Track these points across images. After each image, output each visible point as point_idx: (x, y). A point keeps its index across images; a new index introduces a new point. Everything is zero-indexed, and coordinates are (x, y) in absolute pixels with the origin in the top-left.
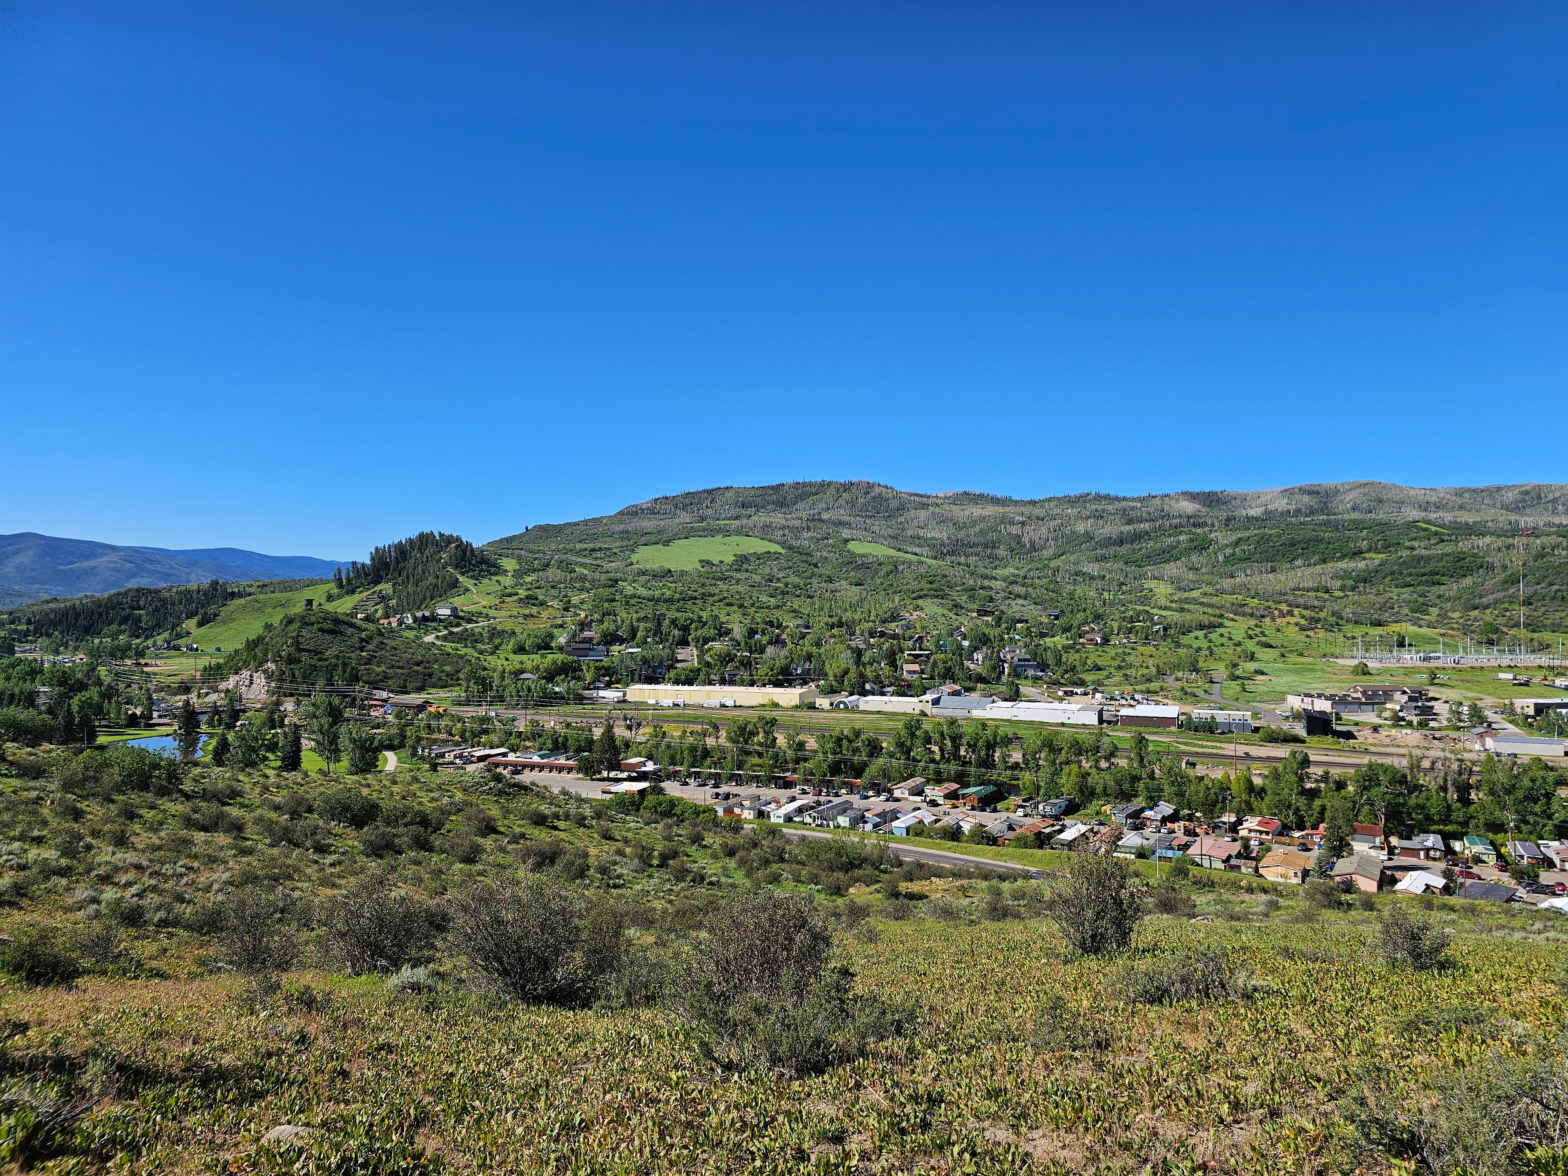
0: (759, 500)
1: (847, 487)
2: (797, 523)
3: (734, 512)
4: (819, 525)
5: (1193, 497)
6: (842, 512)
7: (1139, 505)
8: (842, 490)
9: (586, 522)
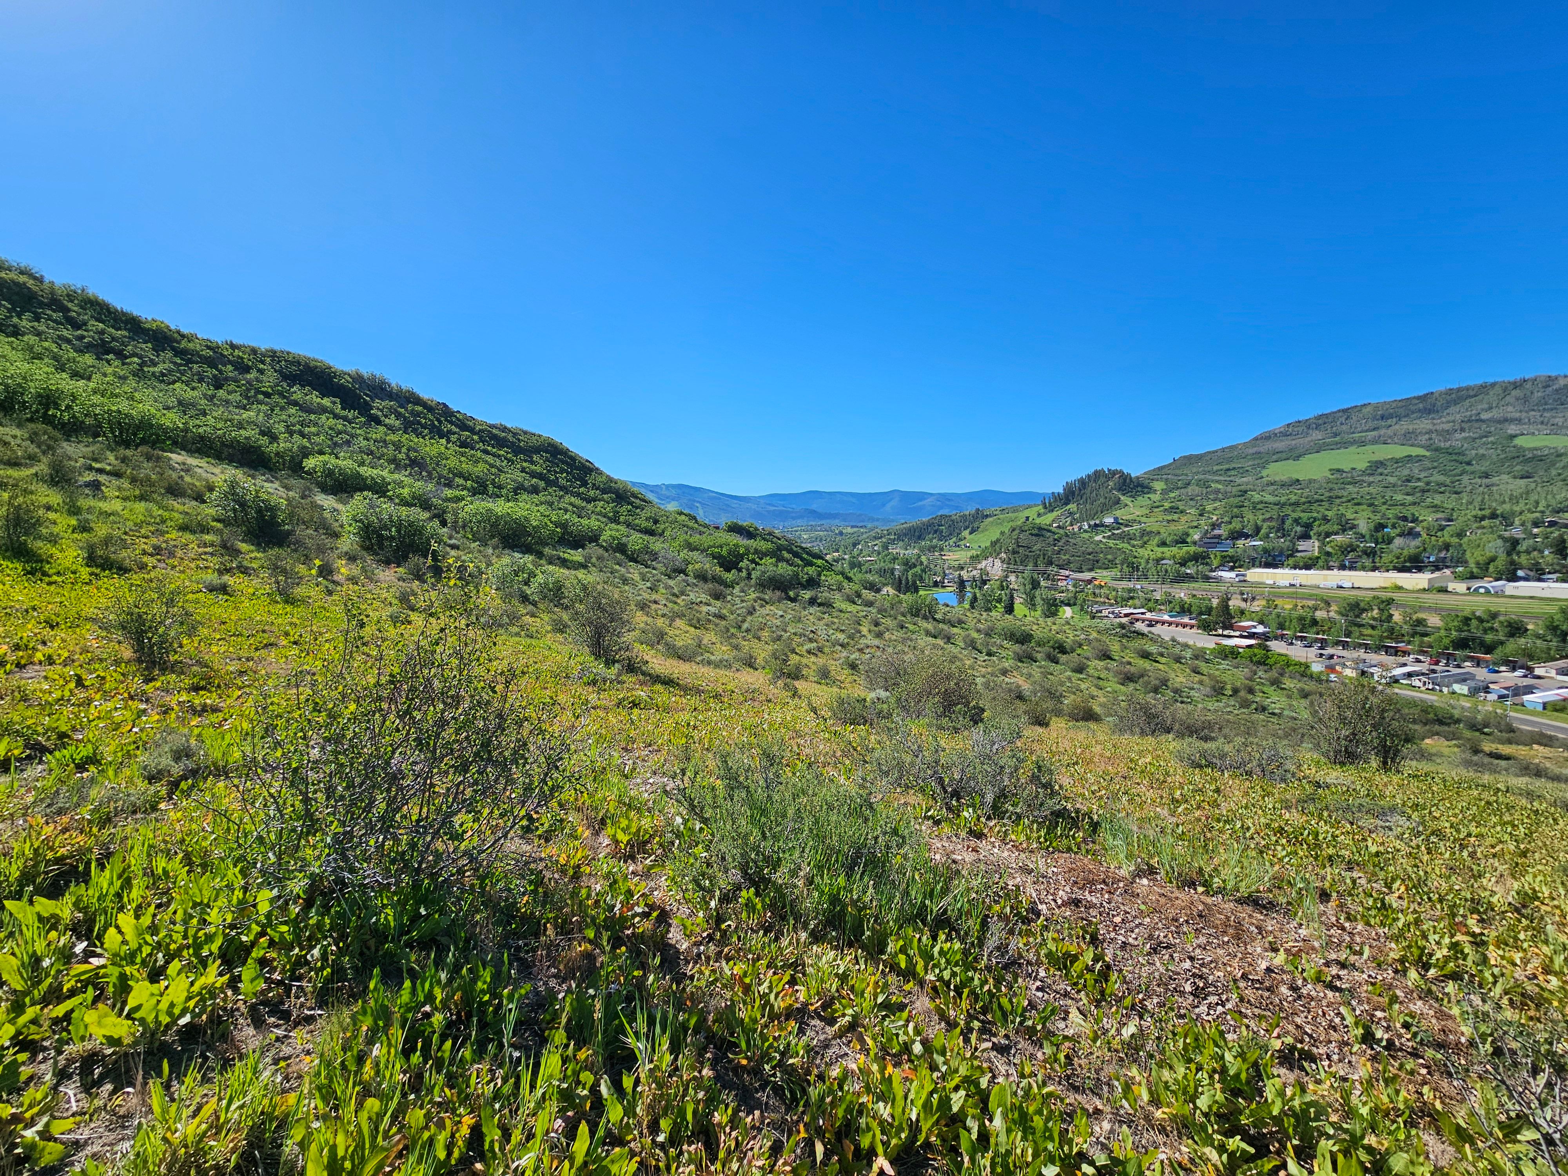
0: (1402, 411)
1: (1516, 385)
2: (1447, 427)
3: (1371, 424)
4: (1477, 425)
6: (1510, 409)
8: (1511, 388)
9: (1223, 450)
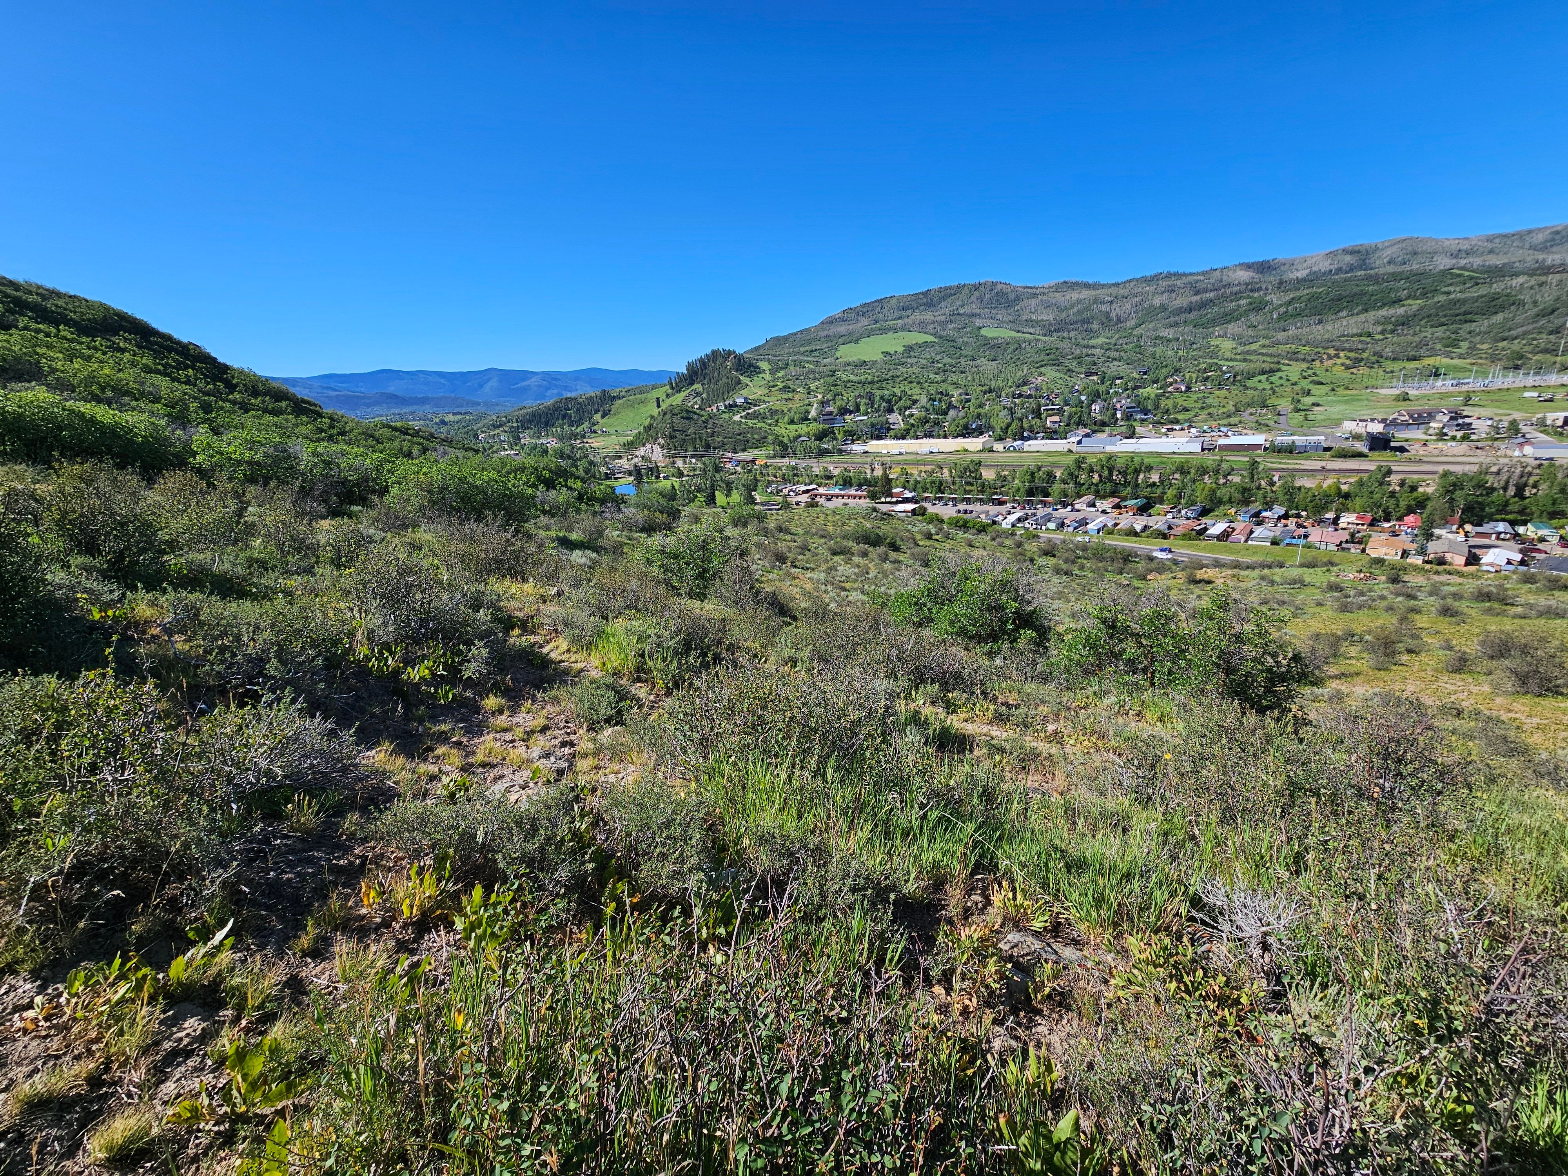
0: (914, 304)
1: (977, 287)
2: (943, 318)
3: (897, 314)
4: (958, 318)
5: (1248, 266)
6: (974, 306)
7: (1202, 278)
9: (802, 332)
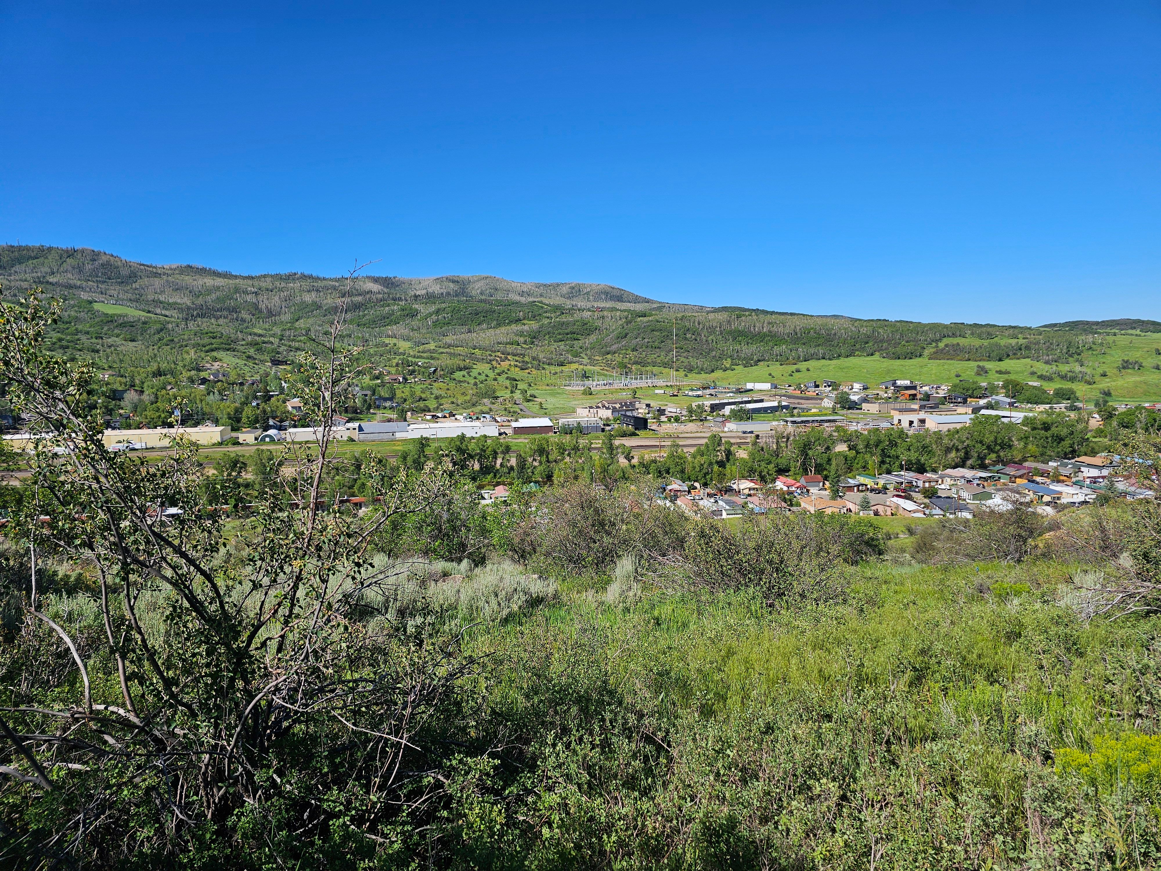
1: (71, 253)
2: (25, 285)
5: (376, 280)
7: (337, 284)
8: (65, 255)
